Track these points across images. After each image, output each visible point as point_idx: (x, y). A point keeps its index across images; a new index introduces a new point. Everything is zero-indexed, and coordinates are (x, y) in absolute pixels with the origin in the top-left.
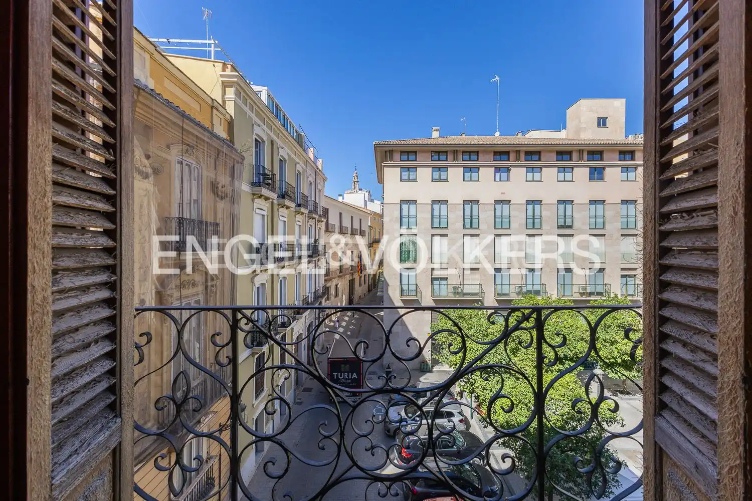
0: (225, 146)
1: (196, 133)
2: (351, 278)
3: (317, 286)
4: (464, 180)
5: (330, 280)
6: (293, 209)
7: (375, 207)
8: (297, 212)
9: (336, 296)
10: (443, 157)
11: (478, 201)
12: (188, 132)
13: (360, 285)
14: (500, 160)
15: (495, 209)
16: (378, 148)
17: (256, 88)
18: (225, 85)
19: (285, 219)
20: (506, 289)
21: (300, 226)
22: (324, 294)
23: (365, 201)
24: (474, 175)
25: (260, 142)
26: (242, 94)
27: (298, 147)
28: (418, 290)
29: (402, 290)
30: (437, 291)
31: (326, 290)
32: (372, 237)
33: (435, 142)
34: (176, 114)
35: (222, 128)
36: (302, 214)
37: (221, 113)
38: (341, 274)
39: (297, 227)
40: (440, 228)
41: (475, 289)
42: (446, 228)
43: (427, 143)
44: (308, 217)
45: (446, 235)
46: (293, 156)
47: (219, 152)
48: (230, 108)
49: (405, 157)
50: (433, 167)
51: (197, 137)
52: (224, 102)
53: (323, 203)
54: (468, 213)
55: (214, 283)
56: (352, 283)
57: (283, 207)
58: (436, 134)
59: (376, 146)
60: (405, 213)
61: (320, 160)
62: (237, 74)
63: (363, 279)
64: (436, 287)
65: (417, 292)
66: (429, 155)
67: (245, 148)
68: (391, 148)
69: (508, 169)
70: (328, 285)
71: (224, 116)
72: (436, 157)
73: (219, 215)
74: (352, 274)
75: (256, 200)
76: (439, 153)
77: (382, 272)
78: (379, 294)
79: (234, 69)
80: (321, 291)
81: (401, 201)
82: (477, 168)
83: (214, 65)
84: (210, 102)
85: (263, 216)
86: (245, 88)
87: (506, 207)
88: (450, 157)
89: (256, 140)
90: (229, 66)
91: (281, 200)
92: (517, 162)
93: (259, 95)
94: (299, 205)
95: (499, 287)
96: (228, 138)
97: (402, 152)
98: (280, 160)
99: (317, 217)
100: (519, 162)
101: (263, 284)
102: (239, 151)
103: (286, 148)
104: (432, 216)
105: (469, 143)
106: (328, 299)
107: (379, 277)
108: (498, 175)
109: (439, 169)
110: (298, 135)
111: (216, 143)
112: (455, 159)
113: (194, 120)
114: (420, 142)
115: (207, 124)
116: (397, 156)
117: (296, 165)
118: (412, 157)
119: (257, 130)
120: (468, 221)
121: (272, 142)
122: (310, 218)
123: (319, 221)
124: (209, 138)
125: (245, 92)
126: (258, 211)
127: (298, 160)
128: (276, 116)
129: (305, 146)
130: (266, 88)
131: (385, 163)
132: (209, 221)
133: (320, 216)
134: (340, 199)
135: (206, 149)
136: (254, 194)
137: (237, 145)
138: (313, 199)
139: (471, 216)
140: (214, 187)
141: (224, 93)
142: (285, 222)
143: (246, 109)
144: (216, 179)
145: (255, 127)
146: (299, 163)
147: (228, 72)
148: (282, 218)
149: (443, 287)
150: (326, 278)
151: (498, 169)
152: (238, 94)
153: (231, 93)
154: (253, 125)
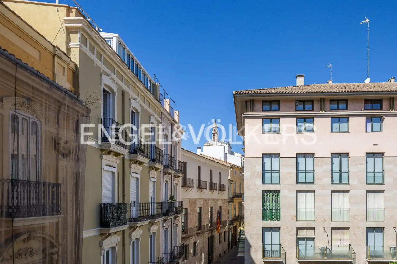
0: (67, 98)
1: (32, 83)
2: (210, 235)
3: (174, 245)
4: (332, 132)
5: (188, 238)
6: (147, 165)
7: (235, 160)
8: (151, 168)
9: (195, 254)
10: (308, 106)
11: (348, 154)
12: (23, 82)
13: (220, 243)
14: (372, 109)
15: (367, 162)
16: (238, 98)
17: (105, 35)
18: (69, 31)
19: (138, 176)
20: (379, 251)
21: (154, 182)
22: (181, 254)
23: (225, 154)
24: (343, 125)
25: (109, 93)
26: (89, 40)
27: (152, 98)
28: (282, 251)
29: (264, 251)
30: (303, 253)
31: (184, 249)
32: (232, 192)
33: (299, 90)
34: (10, 64)
35: (65, 78)
36: (157, 169)
37: (65, 62)
38: (200, 231)
39: (151, 185)
40: (305, 183)
41: (345, 250)
42: (313, 183)
43: (290, 91)
44: (164, 172)
45: (313, 191)
46: (146, 107)
47: (60, 104)
48: (75, 57)
49: (267, 107)
50: (298, 118)
51: (33, 87)
52: (68, 49)
53: (180, 157)
54: (336, 167)
55: (55, 250)
56: (211, 239)
57: (135, 163)
58: (300, 82)
59: (236, 96)
60: (267, 167)
61: (177, 112)
62: (82, 18)
63: (222, 236)
64: (302, 248)
65: (281, 253)
66: (293, 104)
67: (91, 100)
68: (252, 98)
69: (381, 119)
70: (186, 243)
71: (68, 64)
72: (301, 107)
73: (61, 175)
74: (212, 231)
75: (105, 157)
76: (304, 102)
77: (243, 230)
78: (240, 255)
79: (79, 13)
80: (177, 252)
81: (263, 154)
82: (347, 118)
83: (58, 10)
84: (51, 49)
85: (113, 173)
86: (92, 34)
87: (378, 160)
88: (316, 105)
89: (105, 91)
90: (74, 11)
91: (133, 155)
92: (391, 111)
93: (109, 43)
94: (153, 160)
95: (372, 248)
96: (73, 89)
97: (264, 102)
98: (132, 111)
99: (173, 172)
100: (393, 111)
101: (113, 248)
102: (84, 104)
103: (138, 99)
104: (297, 170)
105: (338, 91)
106: (186, 258)
107: (240, 233)
108: (369, 125)
109: (305, 119)
110: (153, 85)
111: (57, 95)
112: (322, 109)
113: (32, 69)
114: (283, 90)
115: (48, 74)
116: (258, 106)
117: (150, 117)
118: (274, 107)
119: (106, 80)
120: (336, 176)
121: (123, 93)
122: (165, 173)
123: (175, 176)
124: (47, 88)
125: (92, 38)
126: (107, 168)
127: (152, 112)
128: (128, 66)
129: (160, 98)
130: (117, 35)
131: (246, 114)
132: (47, 181)
133: (176, 171)
134: (199, 152)
135: (44, 101)
136: (102, 150)
137: (82, 97)
138: (169, 153)
139: (340, 170)
140: (55, 143)
141: (68, 40)
142: (137, 178)
143: (94, 57)
144: (58, 134)
145: (104, 77)
146: (153, 115)
147: (73, 17)
148: (134, 175)
149: (310, 248)
150: (184, 235)
151: (370, 119)
152: (83, 41)
153: (75, 40)
154: (101, 75)
